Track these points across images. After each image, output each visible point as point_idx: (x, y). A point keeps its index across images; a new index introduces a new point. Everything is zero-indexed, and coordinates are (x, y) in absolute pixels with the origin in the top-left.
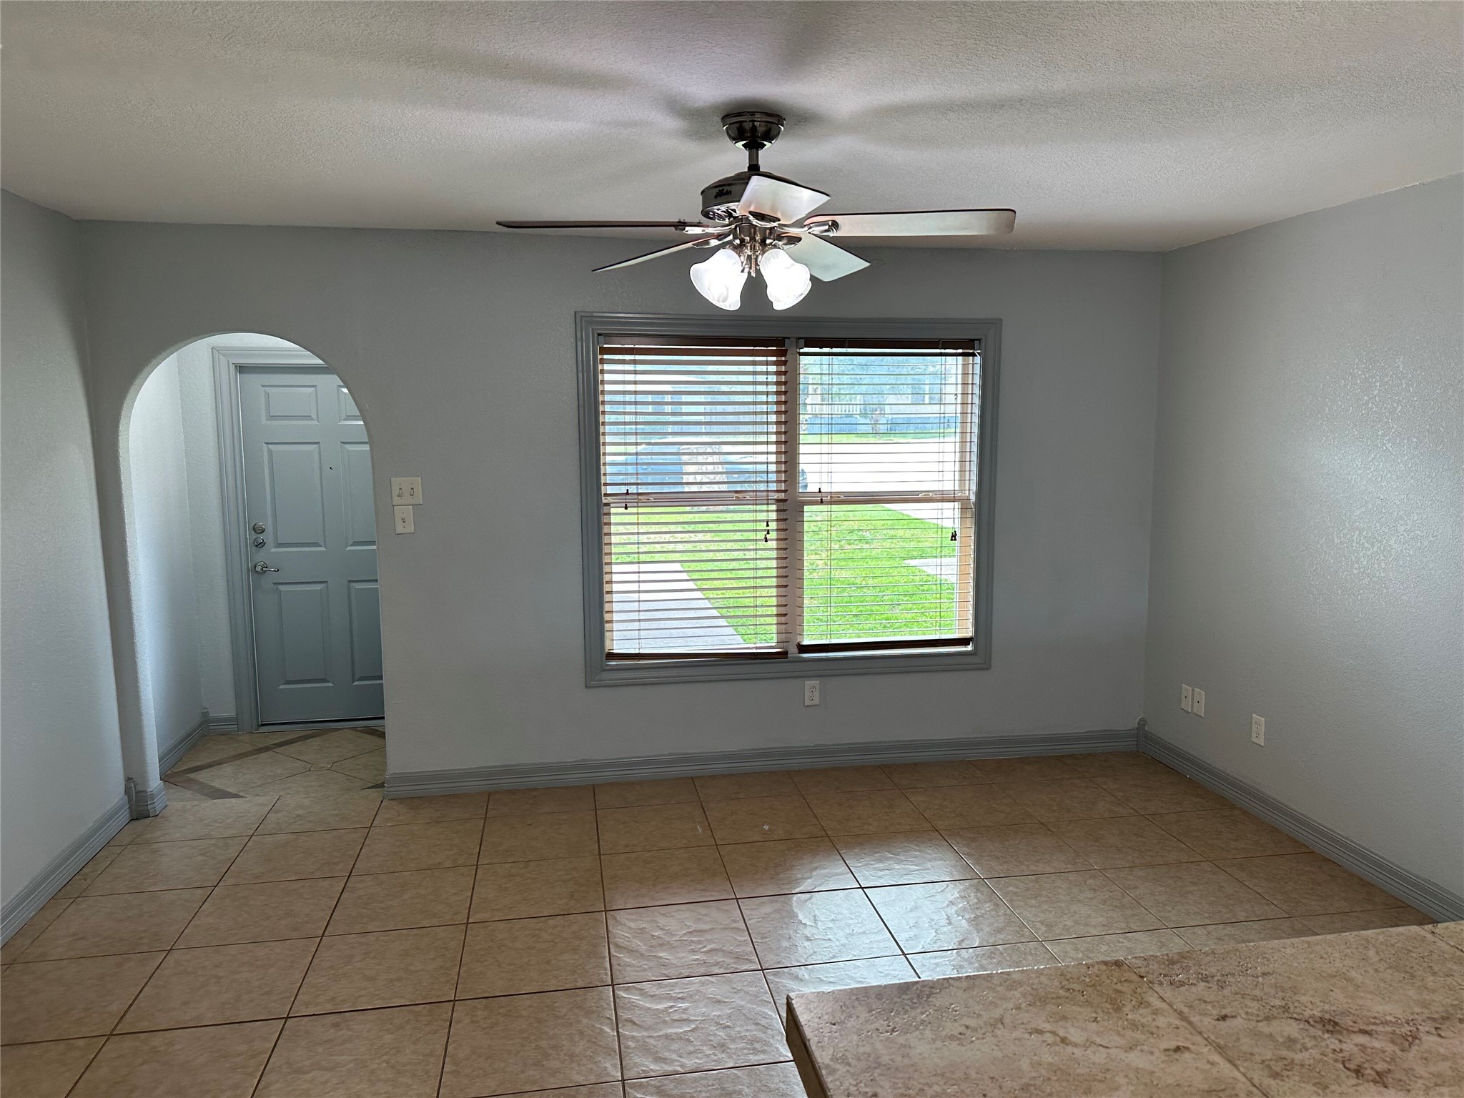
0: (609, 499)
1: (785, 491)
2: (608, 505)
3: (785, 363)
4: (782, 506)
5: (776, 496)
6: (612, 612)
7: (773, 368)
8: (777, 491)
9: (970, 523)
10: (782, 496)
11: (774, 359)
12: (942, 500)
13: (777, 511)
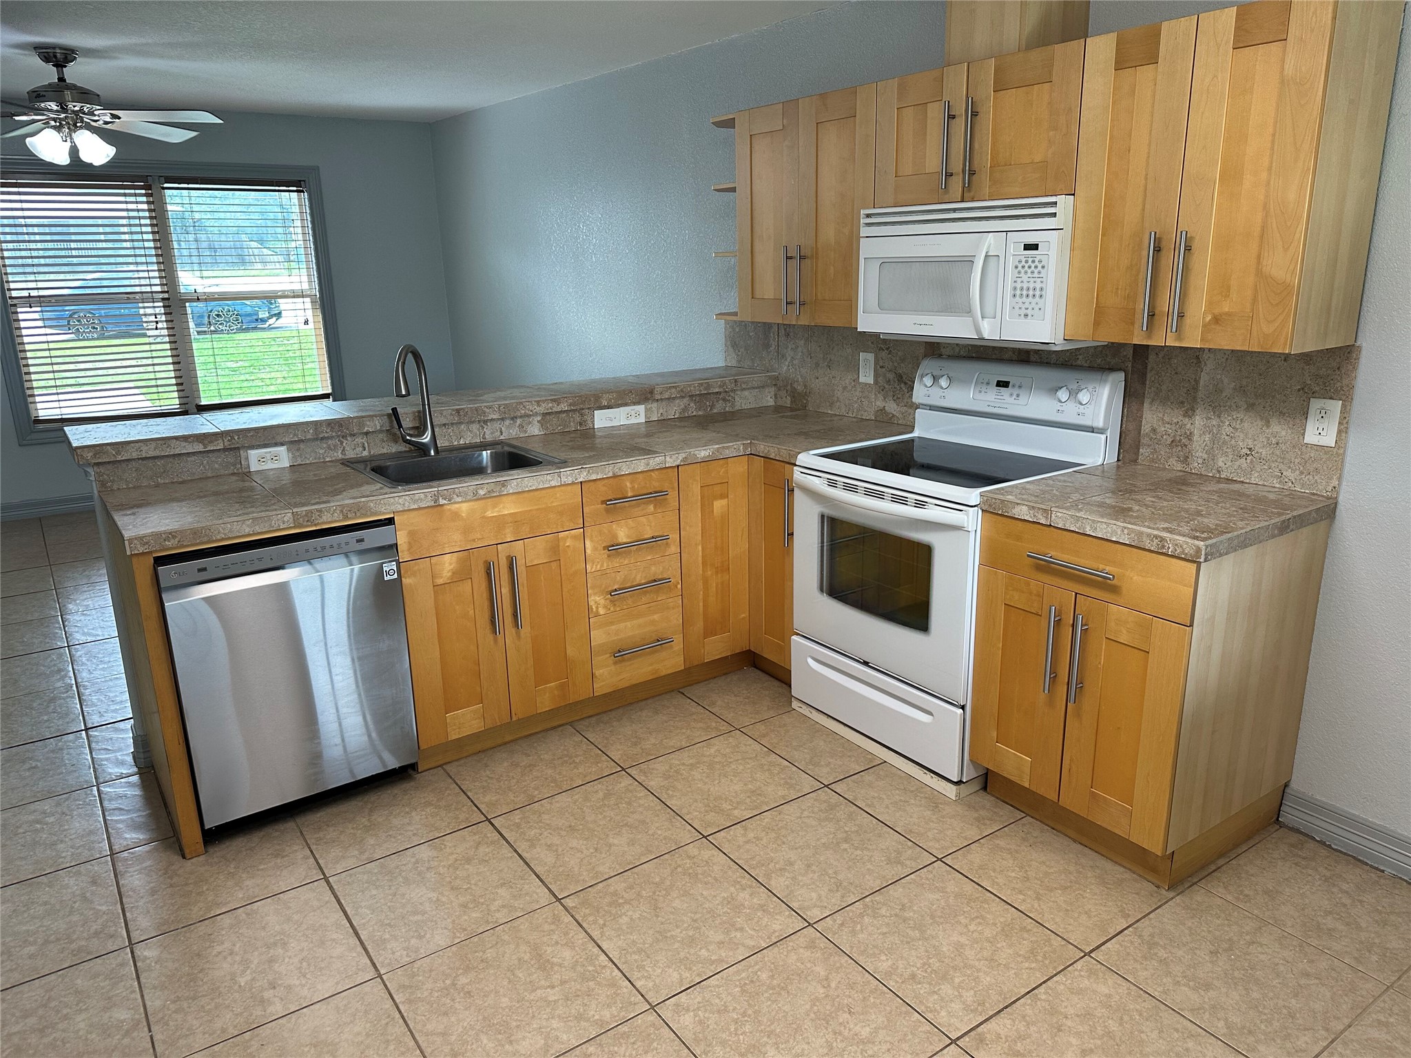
0: (15, 301)
1: (167, 292)
2: (15, 305)
3: (151, 195)
4: (167, 303)
5: (161, 296)
6: (32, 388)
7: (144, 199)
8: (162, 292)
9: (319, 313)
10: (166, 296)
11: (143, 191)
12: (294, 297)
13: (164, 307)
